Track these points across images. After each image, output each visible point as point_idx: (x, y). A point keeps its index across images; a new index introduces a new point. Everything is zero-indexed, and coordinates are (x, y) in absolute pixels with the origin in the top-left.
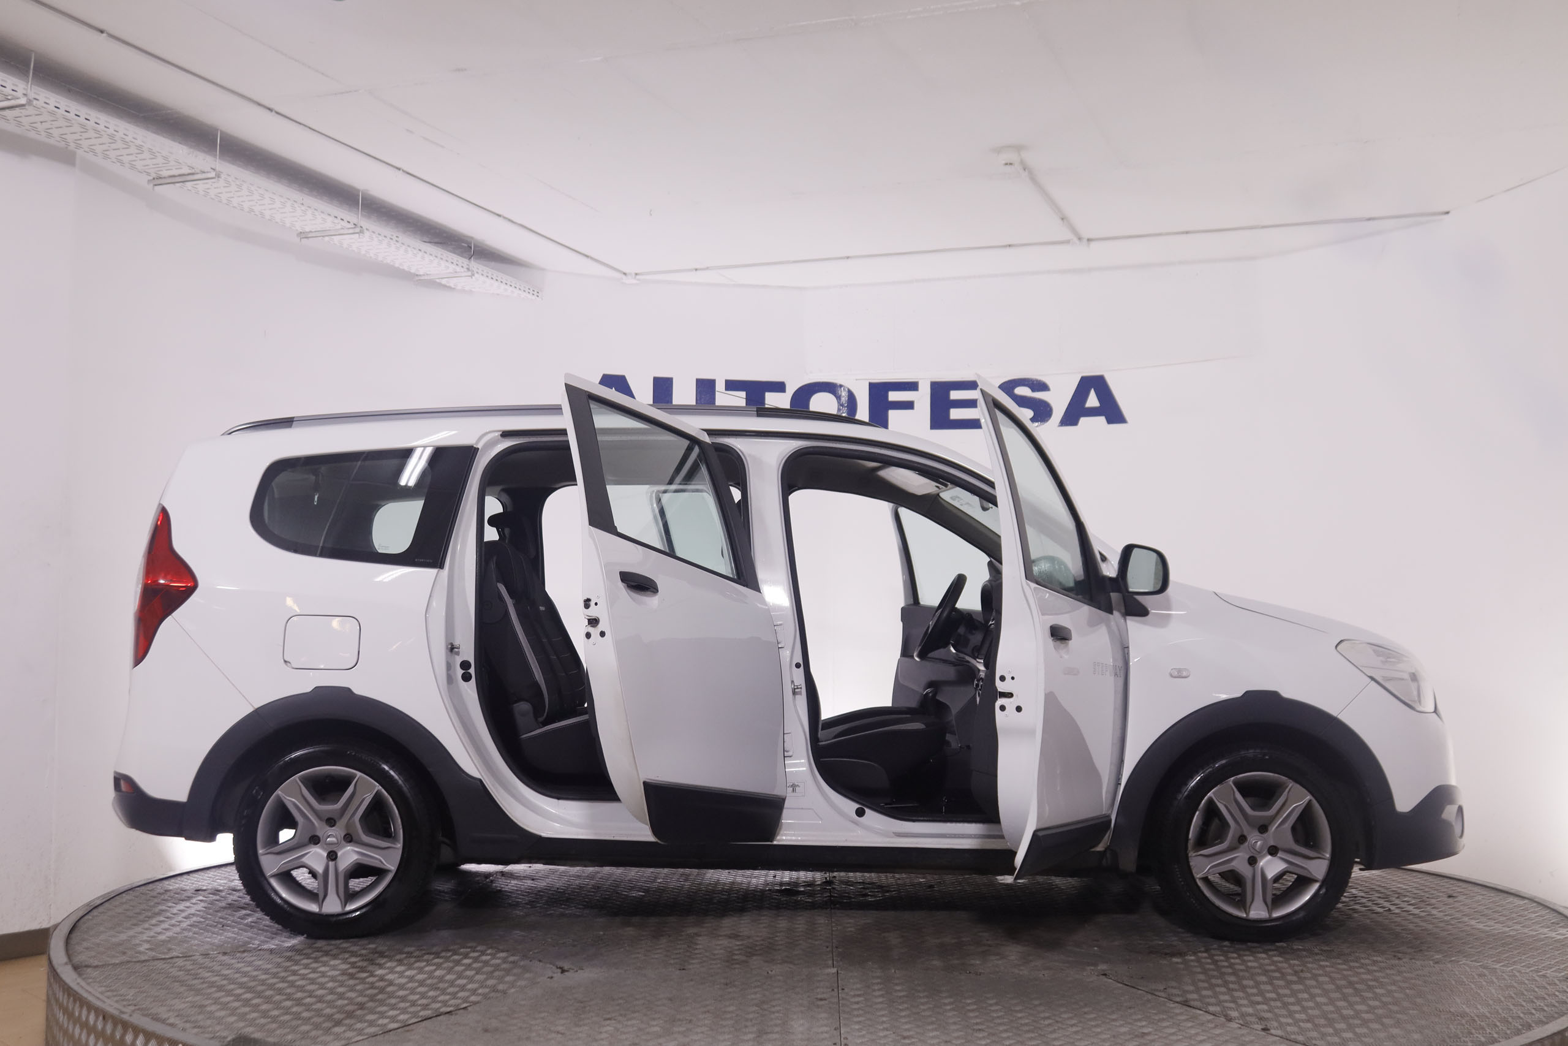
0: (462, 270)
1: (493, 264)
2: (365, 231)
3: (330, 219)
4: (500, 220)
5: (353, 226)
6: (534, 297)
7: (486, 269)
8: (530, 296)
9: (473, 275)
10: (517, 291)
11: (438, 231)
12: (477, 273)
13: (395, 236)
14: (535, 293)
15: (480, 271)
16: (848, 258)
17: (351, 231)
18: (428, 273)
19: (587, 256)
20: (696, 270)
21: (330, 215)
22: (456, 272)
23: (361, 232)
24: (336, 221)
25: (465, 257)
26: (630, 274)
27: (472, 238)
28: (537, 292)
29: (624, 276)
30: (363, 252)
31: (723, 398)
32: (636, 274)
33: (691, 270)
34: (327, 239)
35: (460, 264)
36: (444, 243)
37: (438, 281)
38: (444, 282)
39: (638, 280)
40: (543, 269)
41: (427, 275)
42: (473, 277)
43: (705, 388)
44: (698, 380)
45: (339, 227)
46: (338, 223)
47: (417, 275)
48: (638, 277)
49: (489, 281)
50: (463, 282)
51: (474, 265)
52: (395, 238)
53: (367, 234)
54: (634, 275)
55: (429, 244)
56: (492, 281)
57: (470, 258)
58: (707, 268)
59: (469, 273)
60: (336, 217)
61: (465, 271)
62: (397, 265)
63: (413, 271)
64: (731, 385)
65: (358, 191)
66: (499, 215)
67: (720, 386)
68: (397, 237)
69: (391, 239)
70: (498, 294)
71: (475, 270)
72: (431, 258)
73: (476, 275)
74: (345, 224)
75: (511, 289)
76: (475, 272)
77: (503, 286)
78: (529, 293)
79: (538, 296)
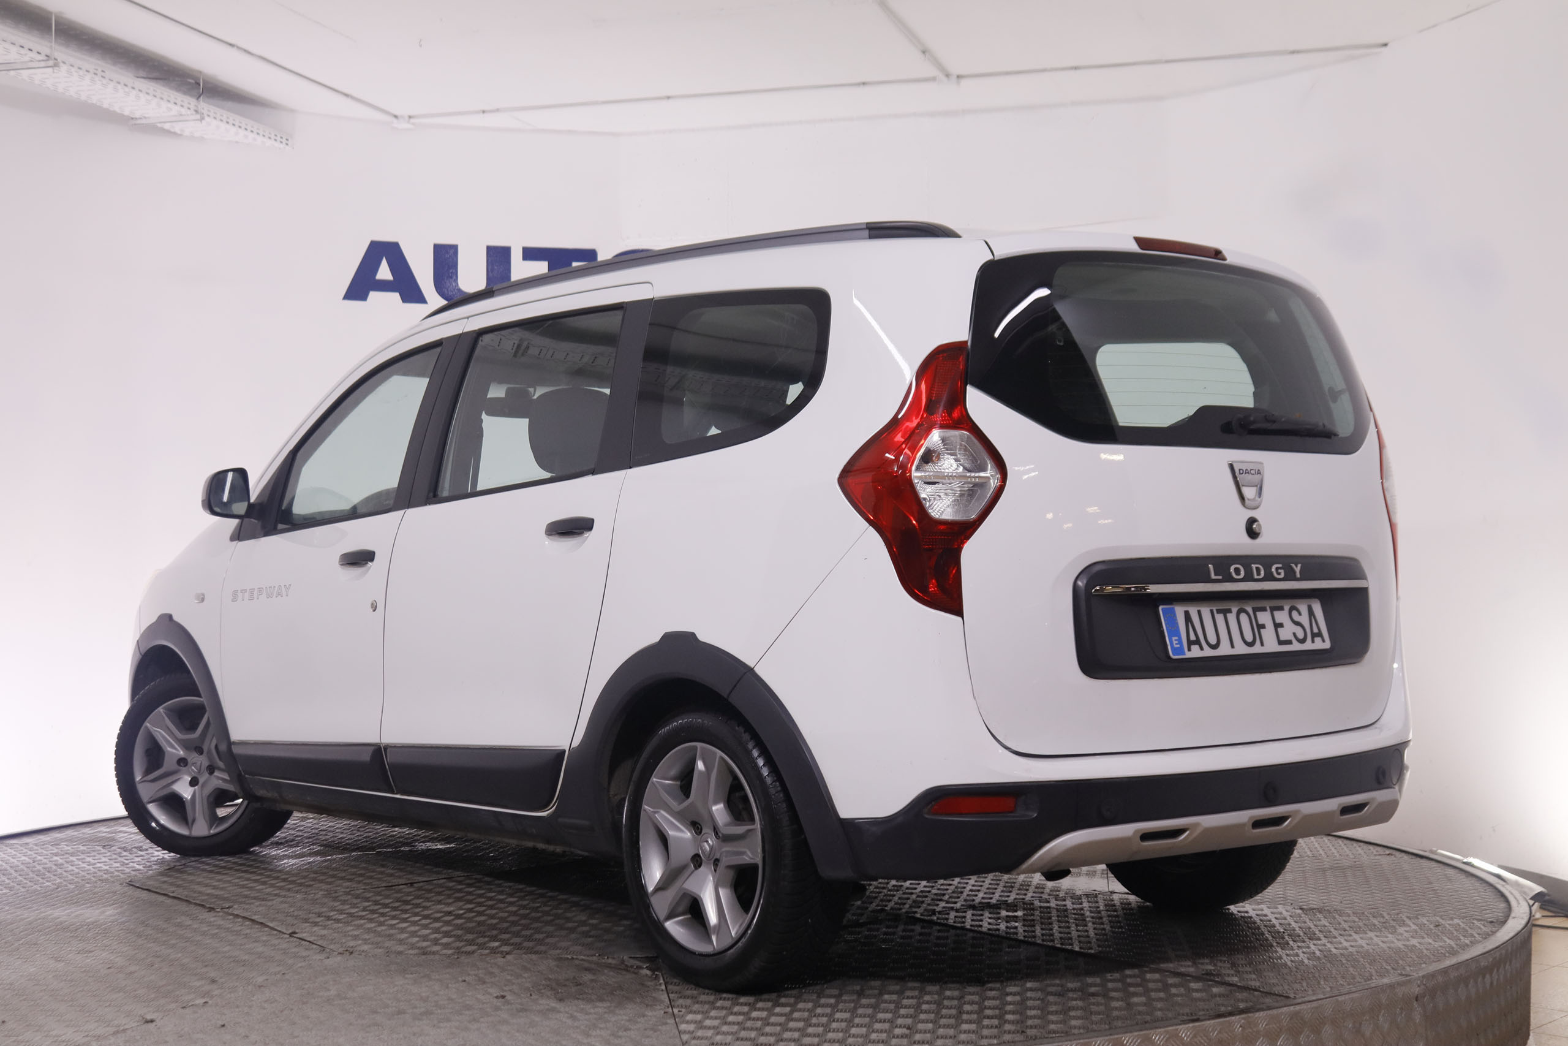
0: (189, 112)
1: (230, 104)
2: (61, 64)
3: (14, 50)
4: (234, 51)
5: (45, 58)
6: (282, 146)
7: (219, 111)
8: (277, 144)
9: (202, 119)
10: (260, 139)
11: (156, 64)
12: (209, 116)
13: (100, 70)
14: (284, 140)
15: (212, 114)
16: (668, 98)
17: (43, 64)
18: (146, 116)
19: (347, 95)
20: (484, 112)
21: (14, 44)
22: (181, 115)
23: (56, 65)
24: (22, 51)
25: (191, 96)
26: (402, 117)
27: (200, 72)
28: (285, 138)
29: (395, 120)
30: (60, 90)
31: (521, 269)
32: (410, 117)
33: (477, 112)
34: (12, 73)
35: (186, 105)
36: (165, 79)
37: (159, 125)
38: (167, 126)
39: (413, 124)
40: (292, 111)
41: (145, 118)
42: (203, 121)
43: (498, 257)
44: (490, 249)
45: (26, 59)
46: (26, 54)
47: (132, 118)
48: (412, 120)
49: (223, 125)
50: (190, 127)
51: (204, 105)
52: (99, 72)
53: (64, 68)
54: (407, 118)
55: (142, 80)
56: (227, 126)
57: (198, 98)
58: (498, 110)
59: (198, 117)
60: (22, 47)
61: (192, 114)
62: (105, 106)
63: (126, 113)
64: (530, 254)
65: (50, 13)
66: (231, 45)
67: (516, 256)
68: (103, 71)
69: (95, 74)
70: (237, 142)
71: (205, 112)
72: (149, 97)
73: (207, 119)
74: (33, 55)
75: (251, 135)
76: (205, 115)
77: (242, 132)
78: (276, 140)
79: (287, 144)
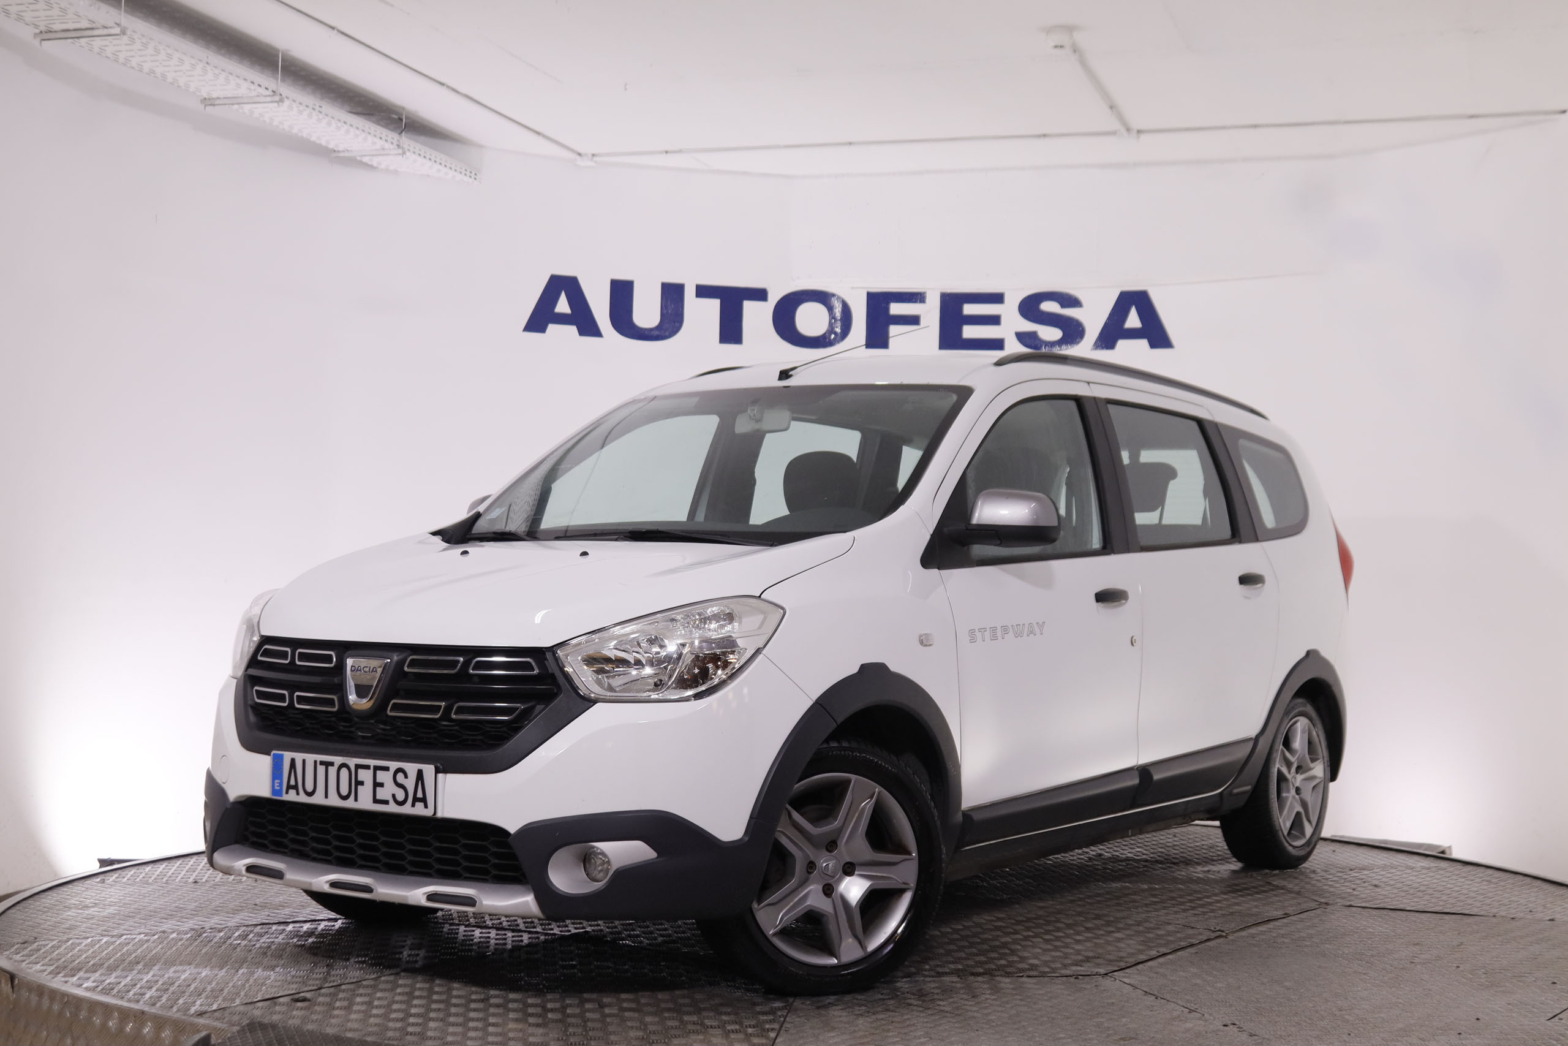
0: (392, 147)
1: (422, 138)
2: (286, 100)
3: (244, 85)
4: (444, 91)
5: (272, 93)
6: (470, 180)
7: (418, 146)
8: (466, 179)
9: (404, 153)
10: (451, 173)
11: (363, 99)
12: (409, 150)
13: (316, 105)
15: (412, 149)
16: (850, 144)
17: (269, 99)
18: (349, 149)
19: (538, 133)
20: (667, 152)
22: (383, 149)
23: (281, 101)
24: (252, 87)
25: (397, 132)
26: (586, 155)
27: (403, 108)
28: (474, 173)
29: (578, 157)
31: (693, 306)
32: (593, 155)
33: (661, 152)
34: (236, 107)
35: (389, 139)
36: (369, 114)
37: (359, 158)
38: (366, 160)
39: (595, 162)
40: (481, 147)
41: (348, 151)
42: (405, 156)
43: (672, 294)
44: (662, 285)
45: (254, 94)
46: (254, 90)
47: (335, 151)
48: (595, 159)
49: (420, 160)
50: (389, 161)
51: (406, 140)
52: (317, 108)
53: (287, 103)
54: (590, 156)
56: (424, 161)
57: (402, 134)
58: (680, 151)
59: (400, 151)
60: (254, 83)
61: (394, 149)
62: (313, 139)
63: (331, 146)
65: (277, 50)
66: (442, 84)
67: (690, 293)
68: (320, 107)
69: (314, 109)
70: (428, 176)
71: (406, 147)
72: (358, 132)
73: (408, 153)
74: (262, 91)
75: (446, 170)
76: (407, 150)
77: (437, 166)
78: (466, 174)
79: (475, 179)
